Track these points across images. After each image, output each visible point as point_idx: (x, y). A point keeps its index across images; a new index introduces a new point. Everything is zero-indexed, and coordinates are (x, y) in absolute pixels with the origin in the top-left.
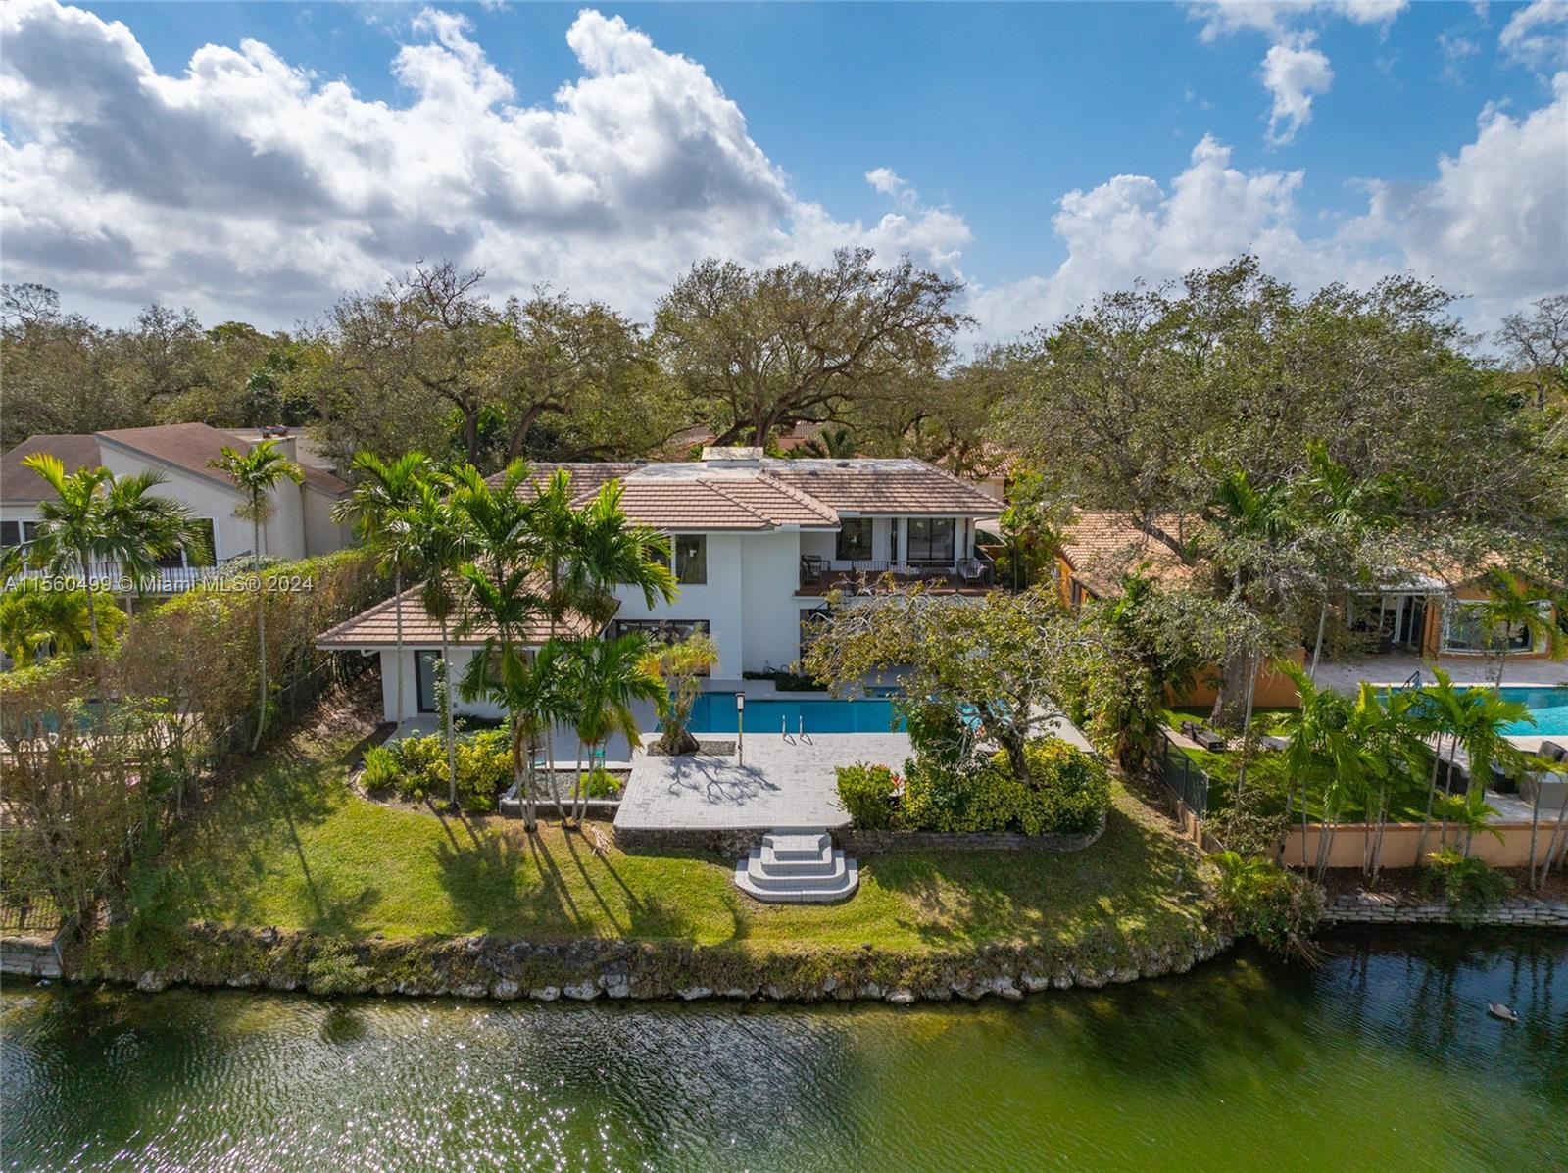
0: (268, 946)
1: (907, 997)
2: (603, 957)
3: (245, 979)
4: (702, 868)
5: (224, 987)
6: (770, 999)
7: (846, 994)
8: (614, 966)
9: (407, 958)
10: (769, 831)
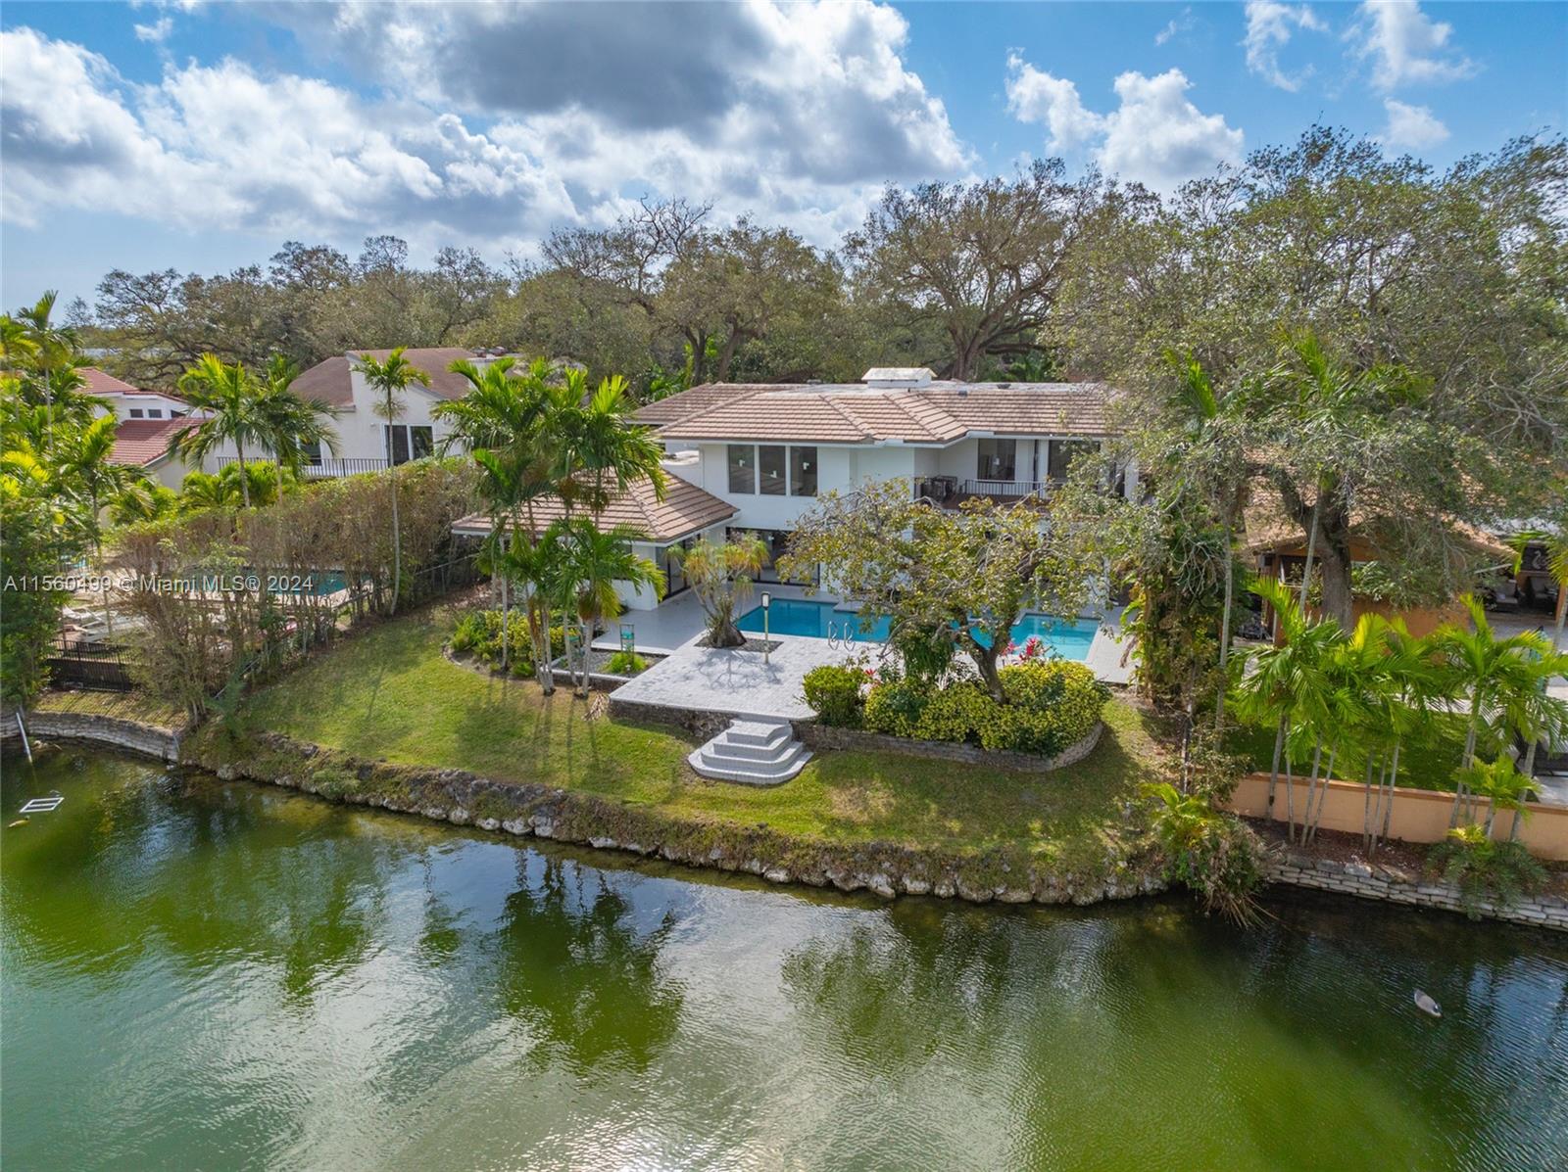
0: (307, 757)
1: (781, 876)
2: (539, 800)
3: (287, 780)
4: (667, 742)
5: (272, 784)
6: (664, 858)
7: (731, 866)
8: (545, 809)
9: (396, 779)
10: (737, 716)
